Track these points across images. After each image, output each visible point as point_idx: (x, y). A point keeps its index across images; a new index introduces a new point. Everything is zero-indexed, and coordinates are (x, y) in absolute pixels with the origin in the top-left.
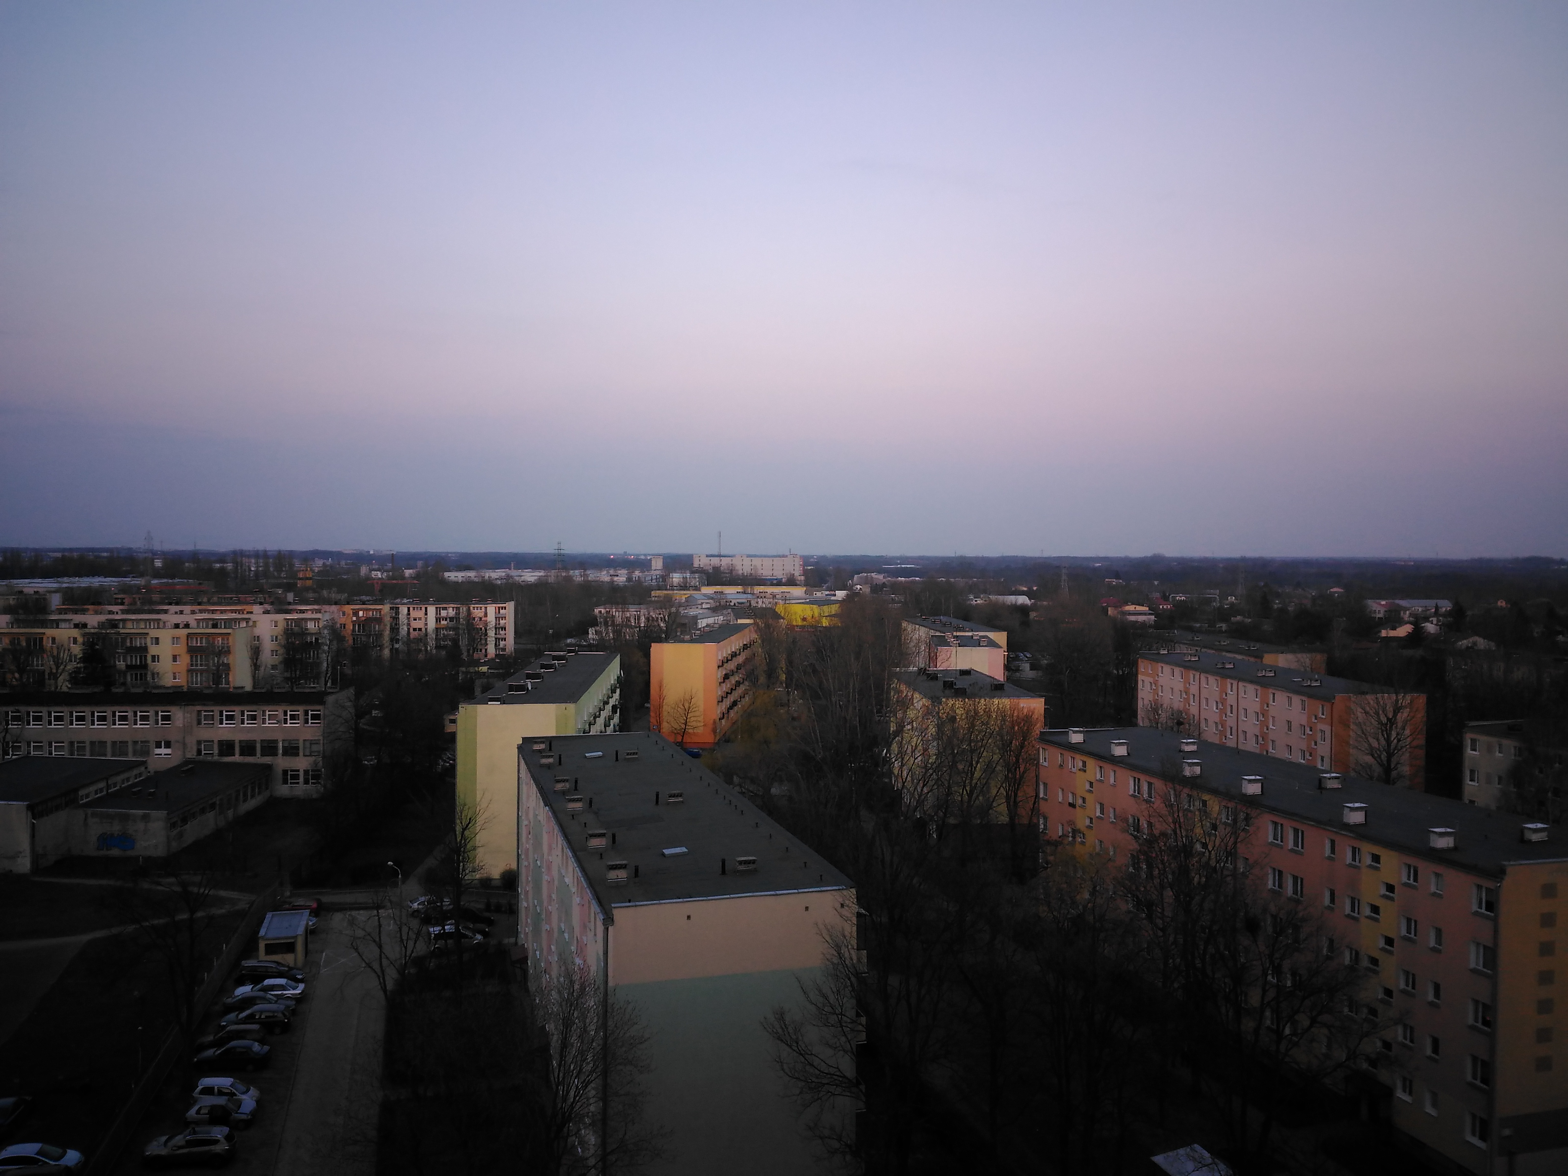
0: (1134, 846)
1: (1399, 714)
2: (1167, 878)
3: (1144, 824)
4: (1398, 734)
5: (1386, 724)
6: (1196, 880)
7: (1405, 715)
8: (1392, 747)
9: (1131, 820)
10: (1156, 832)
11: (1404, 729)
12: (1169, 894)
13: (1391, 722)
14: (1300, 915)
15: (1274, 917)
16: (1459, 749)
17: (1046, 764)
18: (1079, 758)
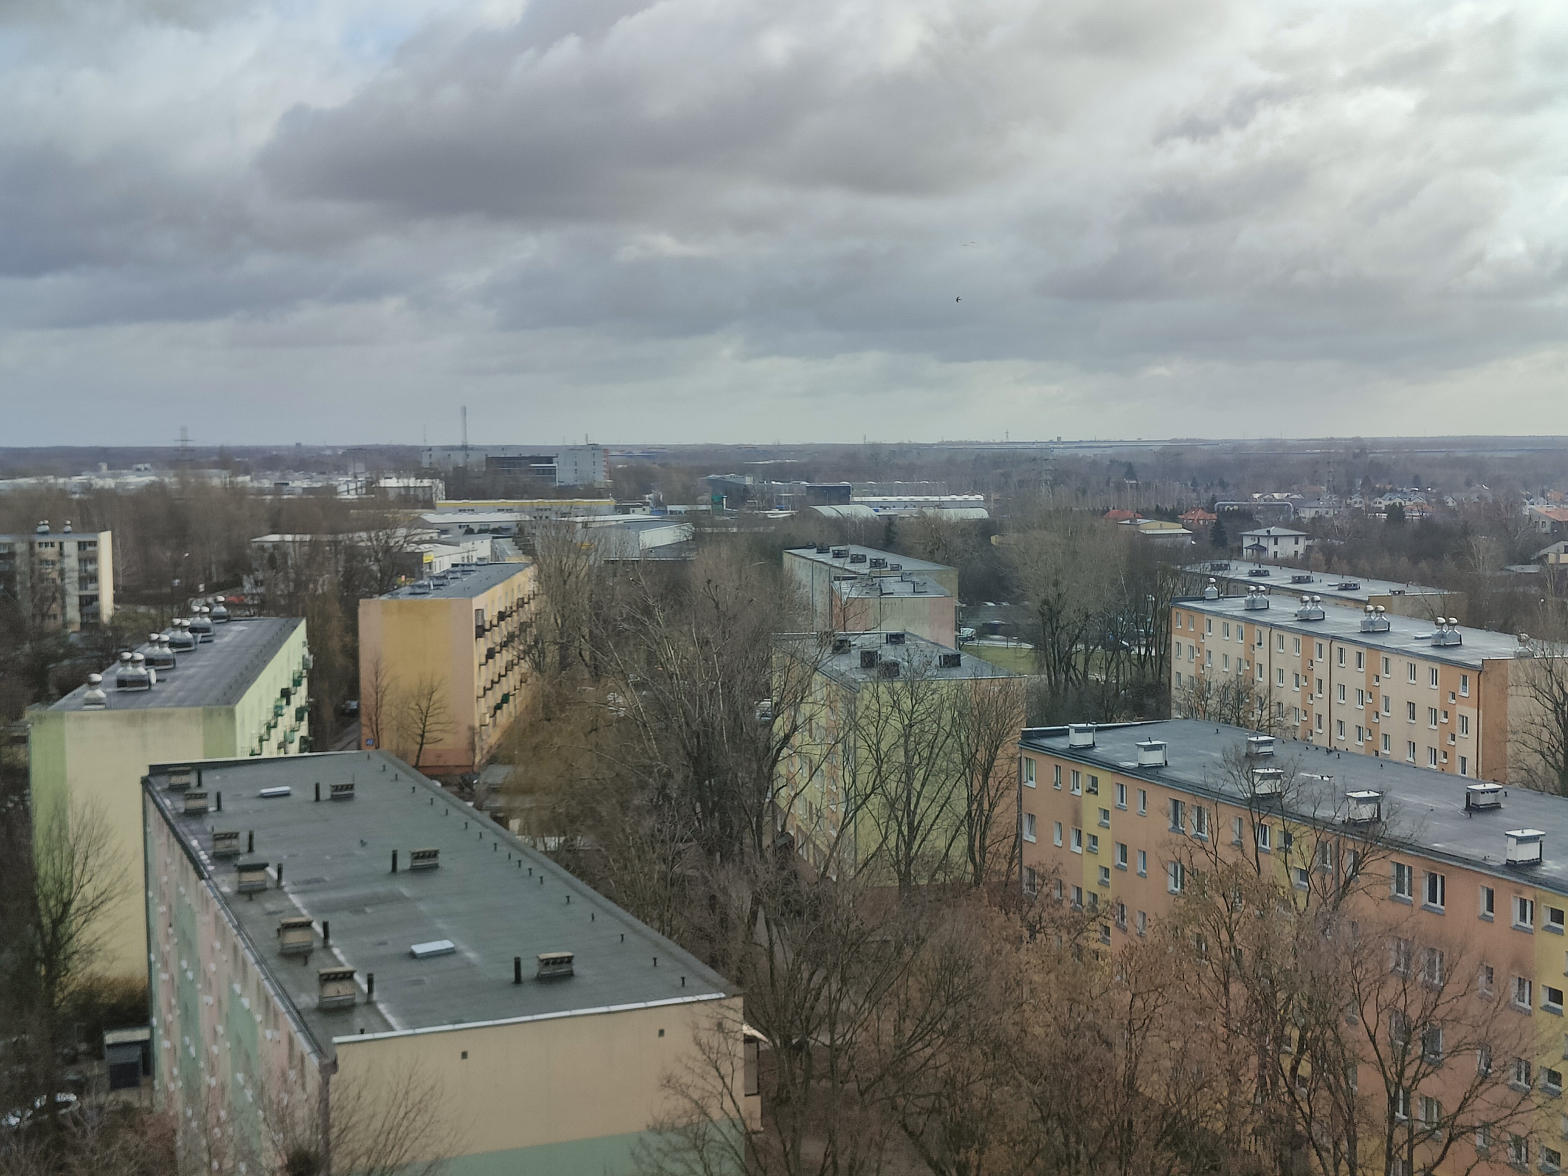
14: (1442, 1011)
17: (1032, 784)
18: (1086, 772)
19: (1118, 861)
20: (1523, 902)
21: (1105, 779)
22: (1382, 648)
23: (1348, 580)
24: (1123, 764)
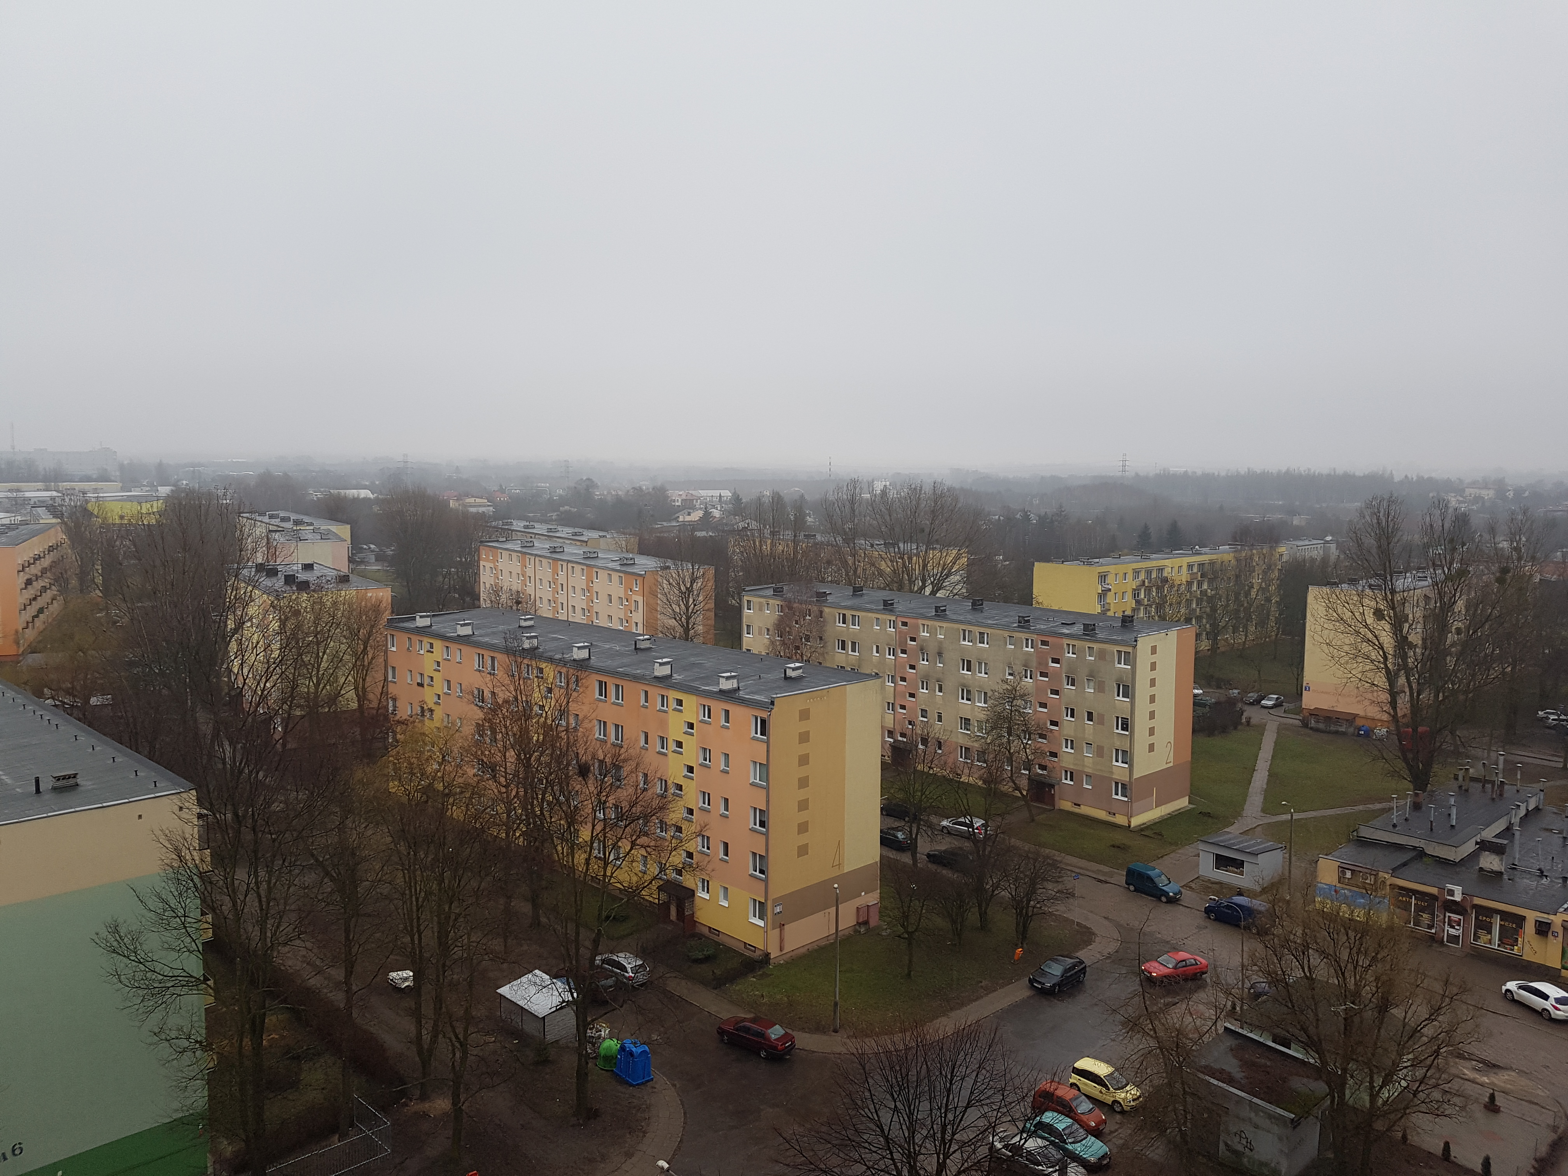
0: (480, 715)
1: (695, 584)
2: (509, 740)
3: (487, 694)
4: (694, 600)
5: (685, 593)
6: (535, 738)
7: (699, 584)
8: (690, 611)
9: (476, 692)
10: (500, 701)
11: (698, 595)
12: (511, 754)
13: (689, 590)
14: (622, 757)
15: (601, 762)
16: (739, 610)
17: (394, 649)
18: (426, 641)
19: (446, 690)
20: (663, 696)
21: (438, 644)
22: (595, 566)
23: (577, 530)
24: (448, 635)
